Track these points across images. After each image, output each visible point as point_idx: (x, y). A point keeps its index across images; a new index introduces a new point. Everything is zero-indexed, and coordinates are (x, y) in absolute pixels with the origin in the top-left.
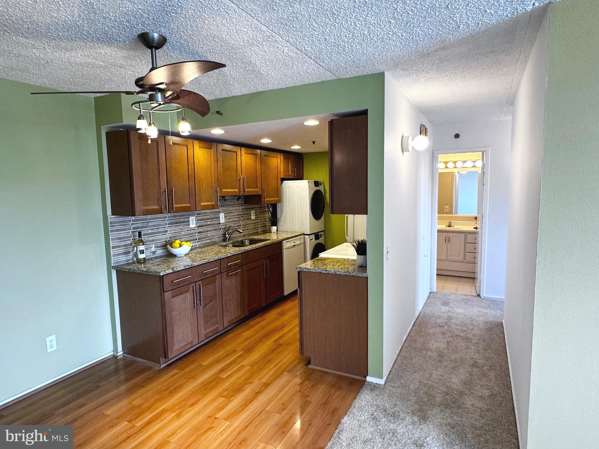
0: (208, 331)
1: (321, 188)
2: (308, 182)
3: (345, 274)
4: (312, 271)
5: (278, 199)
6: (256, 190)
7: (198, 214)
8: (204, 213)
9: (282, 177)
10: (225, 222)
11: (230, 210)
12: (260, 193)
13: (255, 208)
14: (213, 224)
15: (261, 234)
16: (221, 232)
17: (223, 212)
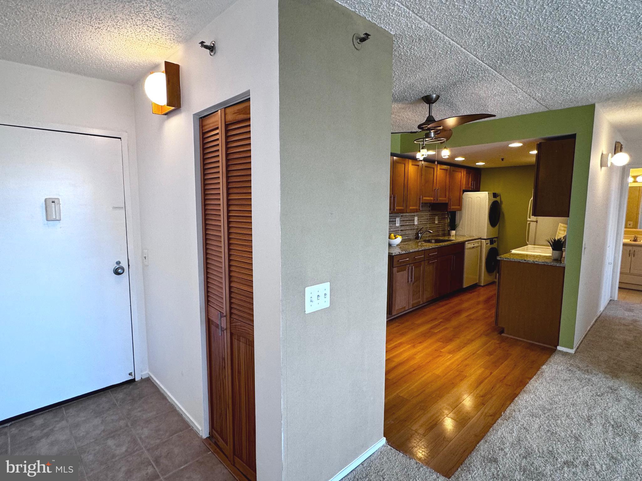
0: (414, 302)
1: (498, 199)
2: (488, 193)
3: (543, 263)
4: (511, 260)
5: (459, 207)
6: (445, 199)
7: (401, 216)
8: (405, 216)
9: (464, 189)
10: (418, 224)
11: (421, 215)
12: (447, 202)
13: (439, 214)
14: (410, 225)
15: (441, 236)
16: (415, 232)
17: (417, 216)
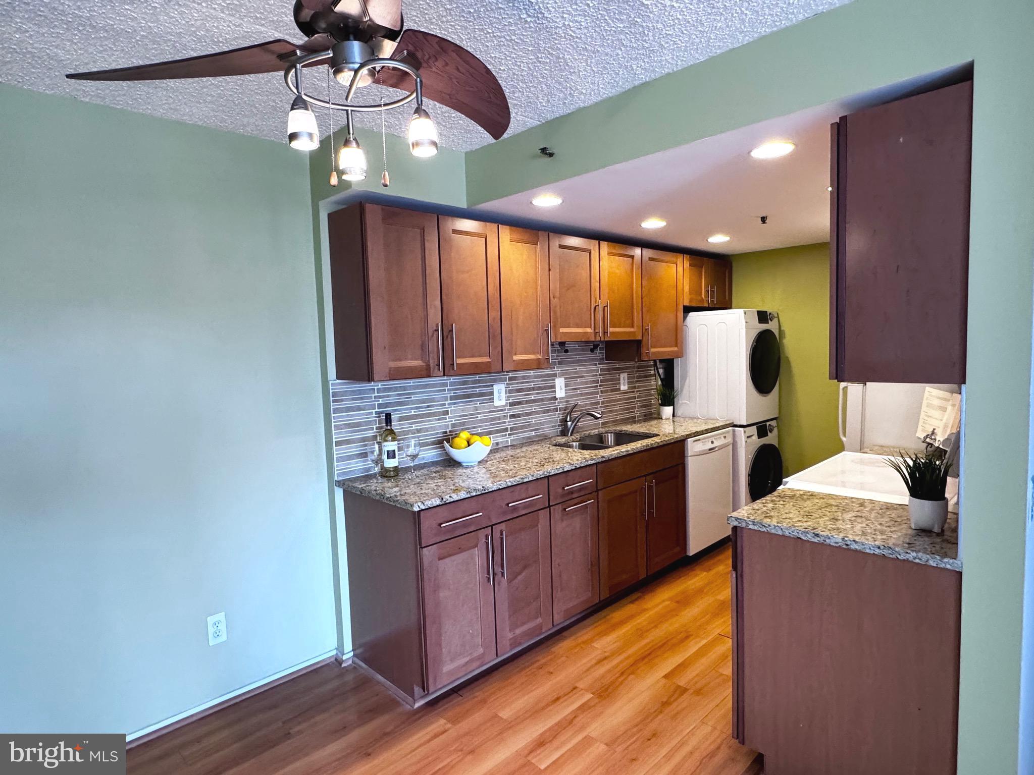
0: (518, 631)
1: (772, 326)
2: (745, 313)
5: (676, 349)
6: (632, 330)
7: (511, 379)
8: (524, 377)
9: (687, 303)
10: (567, 397)
11: (576, 373)
12: (640, 338)
13: (629, 368)
14: (542, 400)
15: (639, 422)
16: (558, 416)
17: (562, 375)
